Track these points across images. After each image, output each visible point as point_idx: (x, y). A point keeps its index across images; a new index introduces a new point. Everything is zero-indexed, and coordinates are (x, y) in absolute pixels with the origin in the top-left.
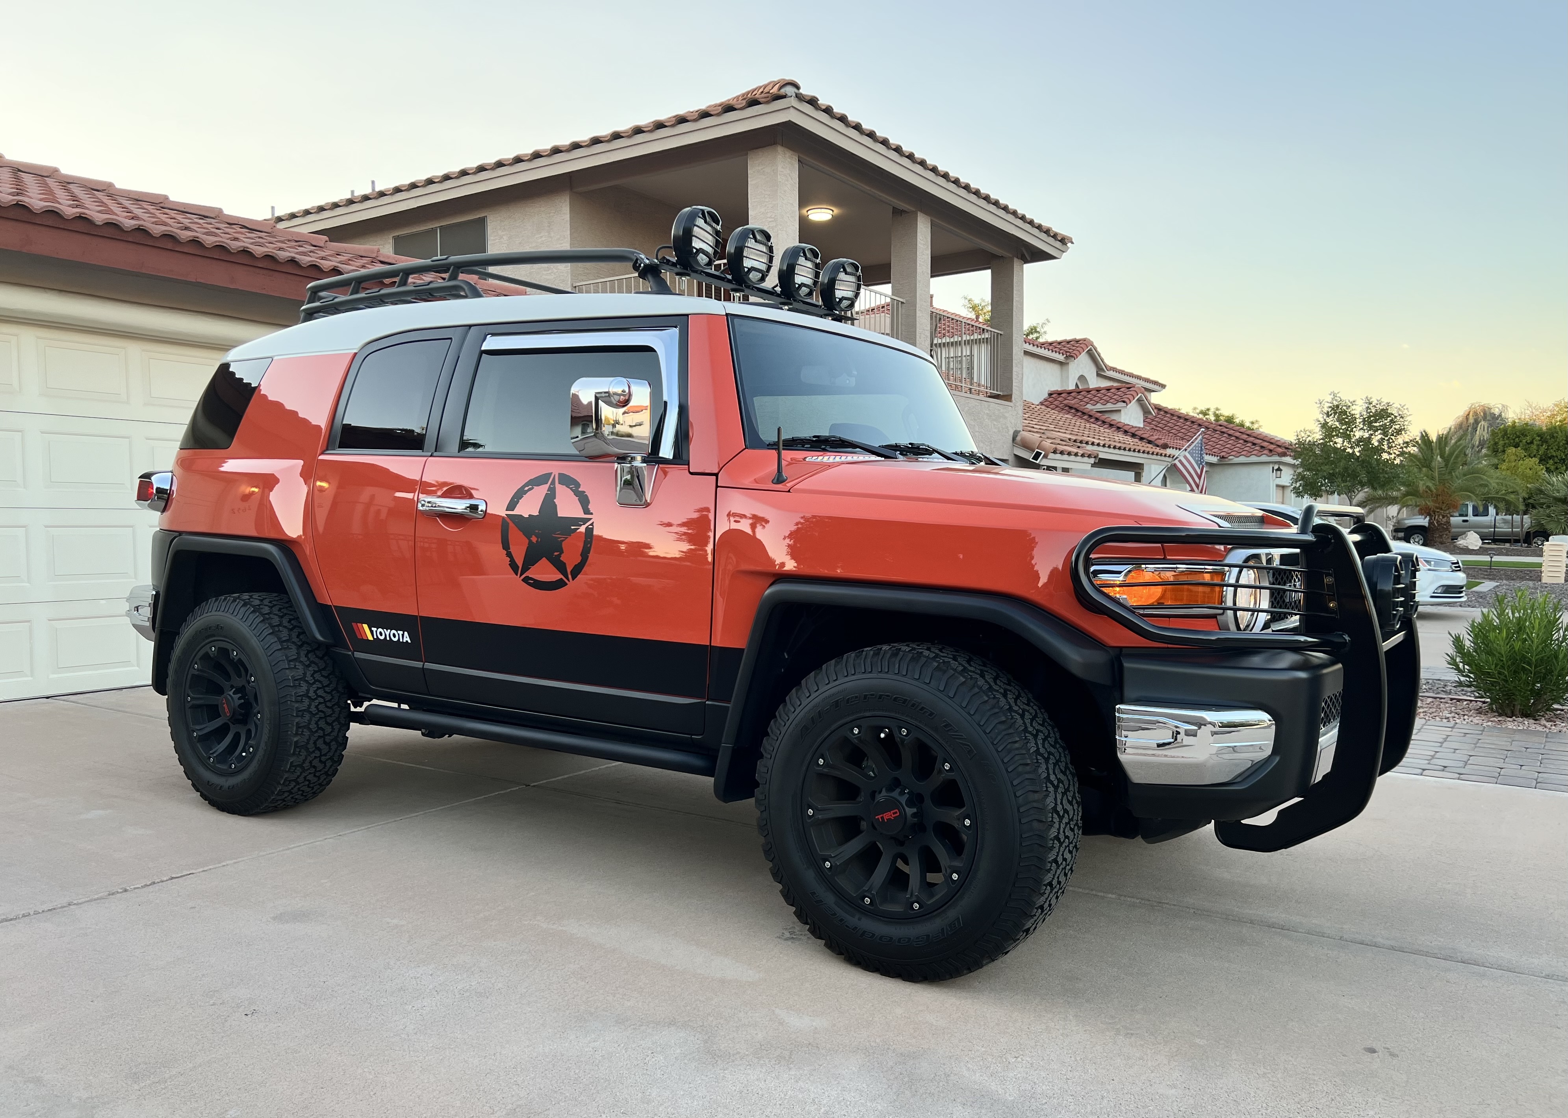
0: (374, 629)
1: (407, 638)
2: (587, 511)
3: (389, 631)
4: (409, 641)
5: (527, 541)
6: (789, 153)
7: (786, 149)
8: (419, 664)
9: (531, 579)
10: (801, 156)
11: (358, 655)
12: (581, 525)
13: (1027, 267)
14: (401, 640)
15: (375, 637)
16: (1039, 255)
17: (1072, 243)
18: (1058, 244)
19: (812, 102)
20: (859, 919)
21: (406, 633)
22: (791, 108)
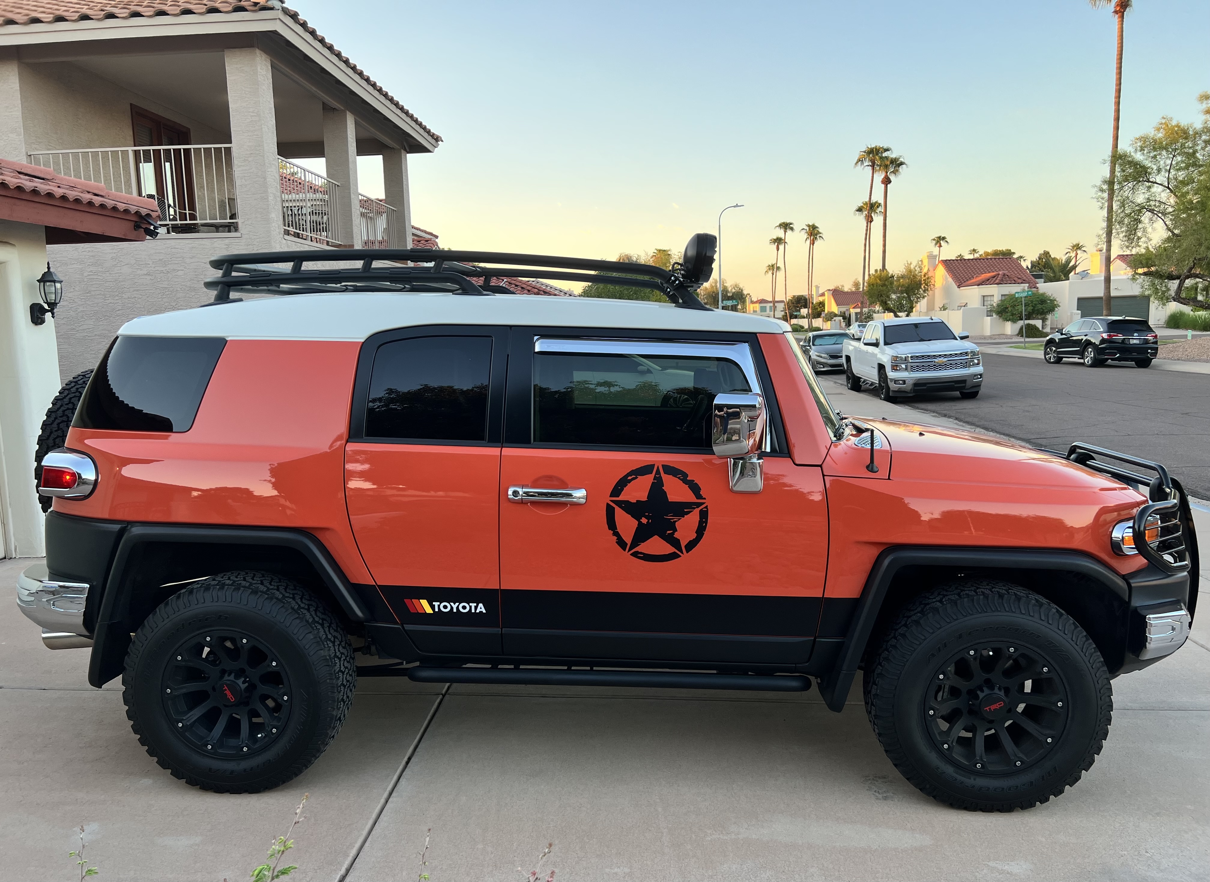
0: (436, 604)
1: (481, 608)
2: (699, 496)
3: (457, 604)
4: (484, 611)
5: (636, 523)
6: (264, 56)
7: (262, 53)
8: (497, 630)
9: (641, 553)
10: (273, 60)
11: (408, 627)
12: (694, 508)
13: (410, 156)
14: (473, 611)
15: (437, 610)
16: (420, 148)
17: (442, 141)
18: (433, 141)
19: (294, 16)
20: (974, 779)
21: (481, 605)
22: (278, 20)
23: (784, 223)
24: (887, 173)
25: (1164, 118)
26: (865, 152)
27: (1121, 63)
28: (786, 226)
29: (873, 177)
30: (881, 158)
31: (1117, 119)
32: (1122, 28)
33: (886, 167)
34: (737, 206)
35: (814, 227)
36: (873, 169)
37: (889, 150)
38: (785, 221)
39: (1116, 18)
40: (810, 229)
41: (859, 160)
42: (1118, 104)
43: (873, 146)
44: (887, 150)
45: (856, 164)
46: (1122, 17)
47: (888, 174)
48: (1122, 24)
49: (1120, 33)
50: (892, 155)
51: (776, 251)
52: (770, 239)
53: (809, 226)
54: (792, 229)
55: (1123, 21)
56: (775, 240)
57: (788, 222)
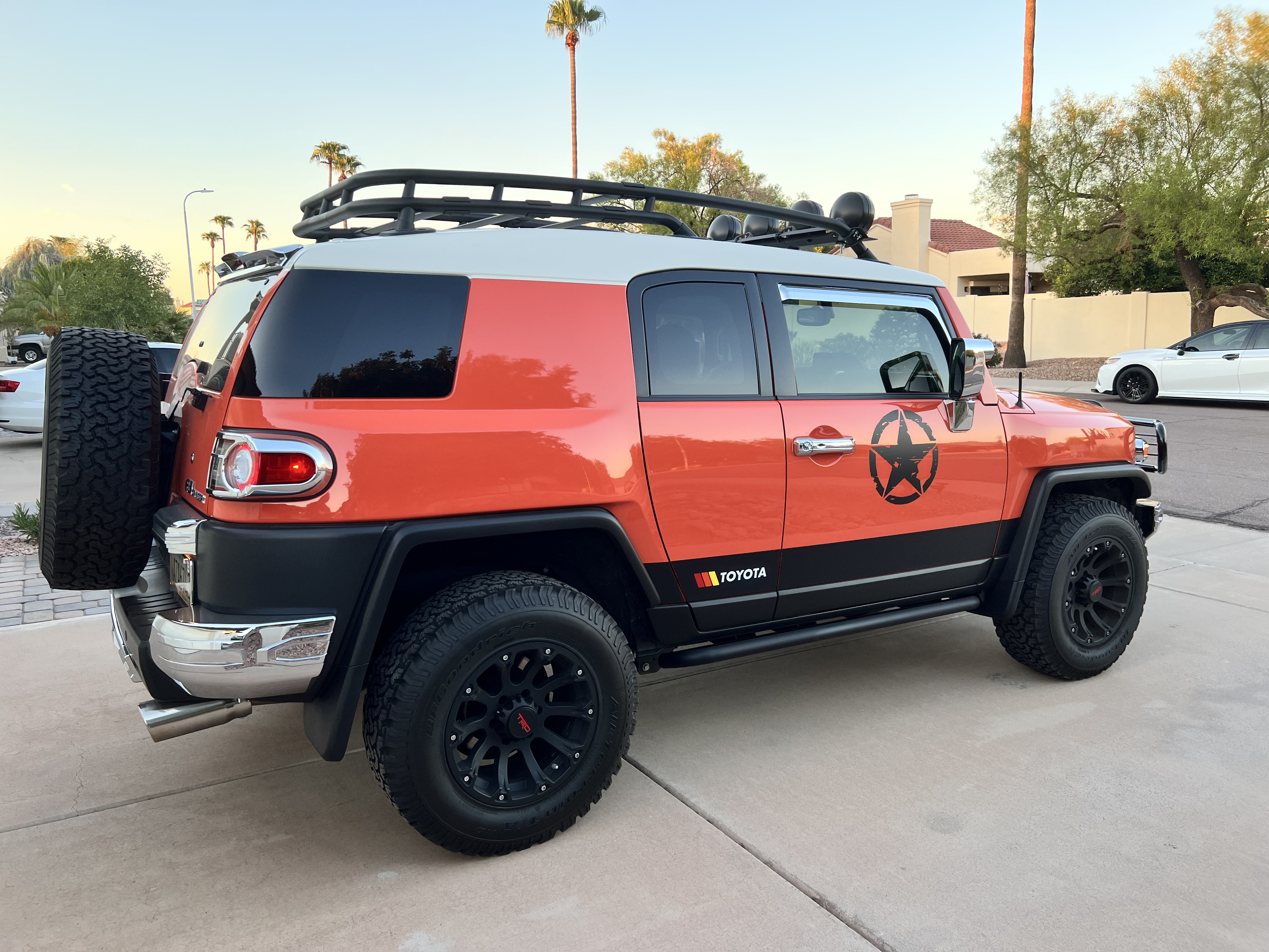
23: (220, 217)
24: (343, 171)
25: (626, 148)
26: (320, 147)
27: (575, 92)
28: (223, 220)
29: (331, 174)
30: (338, 155)
31: (575, 144)
32: (574, 60)
33: (343, 165)
34: (205, 191)
35: (258, 224)
36: (331, 166)
37: (345, 149)
38: (222, 215)
39: (568, 51)
40: (253, 226)
41: (314, 156)
42: (575, 130)
43: (329, 141)
44: (344, 148)
45: (312, 158)
46: (574, 50)
47: (345, 173)
48: (574, 56)
49: (573, 65)
50: (347, 153)
51: (212, 248)
52: (203, 233)
53: (252, 222)
54: (231, 224)
55: (574, 53)
56: (208, 235)
57: (225, 216)
